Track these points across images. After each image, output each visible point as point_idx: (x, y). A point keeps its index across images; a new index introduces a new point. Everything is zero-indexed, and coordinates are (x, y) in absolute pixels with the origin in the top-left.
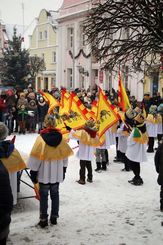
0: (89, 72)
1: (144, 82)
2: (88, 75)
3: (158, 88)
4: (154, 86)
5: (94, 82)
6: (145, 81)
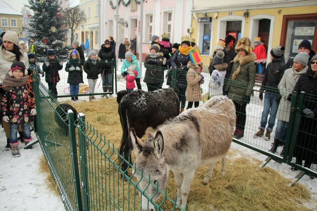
0: (128, 23)
1: (190, 32)
2: (127, 26)
3: (210, 40)
4: (205, 38)
5: (134, 33)
6: (193, 30)
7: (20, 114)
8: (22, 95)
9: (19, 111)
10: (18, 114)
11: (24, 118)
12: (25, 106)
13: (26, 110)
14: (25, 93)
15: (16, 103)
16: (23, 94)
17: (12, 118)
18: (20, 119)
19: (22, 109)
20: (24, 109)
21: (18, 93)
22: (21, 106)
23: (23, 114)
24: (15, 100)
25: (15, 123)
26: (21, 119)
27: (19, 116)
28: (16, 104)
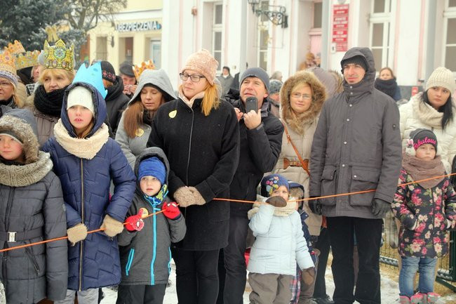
5: (310, 48)
7: (428, 235)
8: (433, 198)
9: (426, 229)
10: (422, 236)
11: (433, 244)
12: (436, 219)
13: (438, 229)
14: (438, 195)
15: (420, 213)
16: (435, 195)
17: (410, 243)
18: (427, 246)
19: (431, 227)
20: (433, 225)
21: (425, 194)
22: (430, 221)
23: (432, 236)
24: (418, 207)
25: (415, 254)
26: (429, 246)
27: (426, 240)
28: (420, 216)
